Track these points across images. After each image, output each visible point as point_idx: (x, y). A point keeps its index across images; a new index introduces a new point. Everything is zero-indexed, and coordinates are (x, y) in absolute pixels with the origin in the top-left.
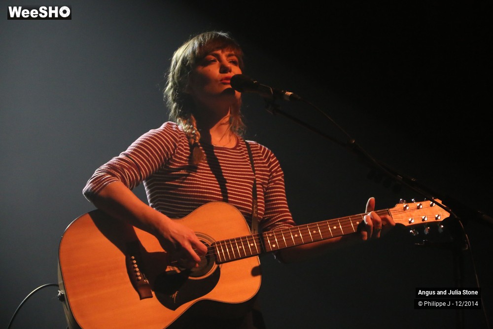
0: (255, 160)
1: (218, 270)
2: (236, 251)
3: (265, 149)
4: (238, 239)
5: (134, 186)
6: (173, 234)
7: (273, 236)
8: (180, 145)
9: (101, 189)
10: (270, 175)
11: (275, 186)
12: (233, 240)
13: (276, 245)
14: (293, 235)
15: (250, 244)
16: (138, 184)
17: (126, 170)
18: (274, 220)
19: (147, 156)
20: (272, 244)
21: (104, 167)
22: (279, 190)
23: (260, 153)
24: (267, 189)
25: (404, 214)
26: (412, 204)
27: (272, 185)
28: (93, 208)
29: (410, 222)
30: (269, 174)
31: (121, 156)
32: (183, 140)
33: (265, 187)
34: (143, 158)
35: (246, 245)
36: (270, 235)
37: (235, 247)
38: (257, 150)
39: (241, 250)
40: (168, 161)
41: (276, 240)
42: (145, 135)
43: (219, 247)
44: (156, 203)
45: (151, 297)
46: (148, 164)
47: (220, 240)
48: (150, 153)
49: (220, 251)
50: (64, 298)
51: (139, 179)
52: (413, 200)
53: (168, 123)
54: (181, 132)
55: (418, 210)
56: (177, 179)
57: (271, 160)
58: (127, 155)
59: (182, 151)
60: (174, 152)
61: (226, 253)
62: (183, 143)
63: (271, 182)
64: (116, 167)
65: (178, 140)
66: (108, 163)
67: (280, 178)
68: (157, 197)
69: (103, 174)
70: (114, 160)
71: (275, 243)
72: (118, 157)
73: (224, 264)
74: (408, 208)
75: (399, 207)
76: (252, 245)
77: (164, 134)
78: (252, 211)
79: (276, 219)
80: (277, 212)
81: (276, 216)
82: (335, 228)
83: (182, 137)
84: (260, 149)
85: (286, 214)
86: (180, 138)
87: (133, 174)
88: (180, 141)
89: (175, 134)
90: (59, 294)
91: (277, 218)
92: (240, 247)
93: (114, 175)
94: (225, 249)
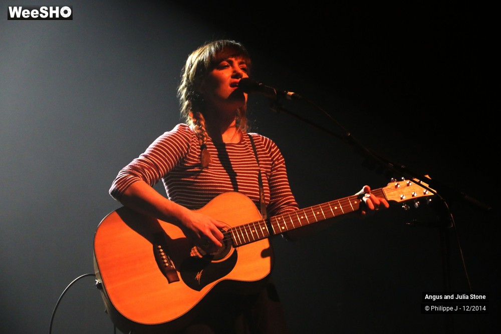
0: (258, 151)
1: (235, 252)
2: (250, 235)
3: (266, 140)
4: (251, 224)
5: (155, 183)
6: (194, 224)
7: (282, 219)
8: (193, 145)
9: (126, 189)
10: (273, 164)
11: (277, 173)
12: (246, 225)
13: (285, 227)
14: (300, 217)
15: (262, 228)
16: (157, 182)
17: (146, 170)
18: (279, 204)
19: (164, 157)
20: (281, 226)
21: (126, 168)
22: (281, 176)
23: (262, 144)
24: (271, 176)
25: (395, 192)
26: (403, 182)
27: (274, 172)
28: (120, 205)
29: (402, 198)
30: (271, 163)
31: (141, 157)
32: (195, 140)
33: (269, 175)
34: (161, 158)
35: (258, 229)
36: (279, 218)
37: (249, 232)
38: (260, 141)
39: (255, 233)
40: (182, 160)
41: (285, 222)
42: (161, 137)
43: (235, 232)
44: (175, 198)
45: (179, 280)
46: (166, 163)
47: (235, 226)
48: (166, 153)
49: (236, 235)
50: (102, 286)
51: (158, 177)
52: (403, 178)
53: (181, 125)
54: (192, 132)
55: (408, 187)
56: (192, 175)
57: (273, 150)
58: (146, 156)
59: (195, 150)
60: (188, 151)
61: (241, 237)
62: (195, 143)
63: (274, 170)
64: (137, 168)
65: (191, 140)
66: (129, 165)
67: (282, 165)
68: (175, 192)
69: (126, 175)
70: (134, 162)
71: (284, 225)
72: (138, 159)
73: (240, 247)
74: (399, 186)
75: (391, 185)
76: (264, 228)
77: (178, 135)
78: (260, 199)
79: (280, 203)
80: (281, 196)
81: (280, 200)
82: (336, 208)
83: (194, 137)
84: (262, 141)
85: (289, 197)
86: (192, 138)
87: (152, 173)
88: (193, 141)
89: (187, 135)
90: (97, 283)
91: (282, 202)
92: (253, 231)
93: (136, 175)
94: (240, 234)
